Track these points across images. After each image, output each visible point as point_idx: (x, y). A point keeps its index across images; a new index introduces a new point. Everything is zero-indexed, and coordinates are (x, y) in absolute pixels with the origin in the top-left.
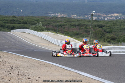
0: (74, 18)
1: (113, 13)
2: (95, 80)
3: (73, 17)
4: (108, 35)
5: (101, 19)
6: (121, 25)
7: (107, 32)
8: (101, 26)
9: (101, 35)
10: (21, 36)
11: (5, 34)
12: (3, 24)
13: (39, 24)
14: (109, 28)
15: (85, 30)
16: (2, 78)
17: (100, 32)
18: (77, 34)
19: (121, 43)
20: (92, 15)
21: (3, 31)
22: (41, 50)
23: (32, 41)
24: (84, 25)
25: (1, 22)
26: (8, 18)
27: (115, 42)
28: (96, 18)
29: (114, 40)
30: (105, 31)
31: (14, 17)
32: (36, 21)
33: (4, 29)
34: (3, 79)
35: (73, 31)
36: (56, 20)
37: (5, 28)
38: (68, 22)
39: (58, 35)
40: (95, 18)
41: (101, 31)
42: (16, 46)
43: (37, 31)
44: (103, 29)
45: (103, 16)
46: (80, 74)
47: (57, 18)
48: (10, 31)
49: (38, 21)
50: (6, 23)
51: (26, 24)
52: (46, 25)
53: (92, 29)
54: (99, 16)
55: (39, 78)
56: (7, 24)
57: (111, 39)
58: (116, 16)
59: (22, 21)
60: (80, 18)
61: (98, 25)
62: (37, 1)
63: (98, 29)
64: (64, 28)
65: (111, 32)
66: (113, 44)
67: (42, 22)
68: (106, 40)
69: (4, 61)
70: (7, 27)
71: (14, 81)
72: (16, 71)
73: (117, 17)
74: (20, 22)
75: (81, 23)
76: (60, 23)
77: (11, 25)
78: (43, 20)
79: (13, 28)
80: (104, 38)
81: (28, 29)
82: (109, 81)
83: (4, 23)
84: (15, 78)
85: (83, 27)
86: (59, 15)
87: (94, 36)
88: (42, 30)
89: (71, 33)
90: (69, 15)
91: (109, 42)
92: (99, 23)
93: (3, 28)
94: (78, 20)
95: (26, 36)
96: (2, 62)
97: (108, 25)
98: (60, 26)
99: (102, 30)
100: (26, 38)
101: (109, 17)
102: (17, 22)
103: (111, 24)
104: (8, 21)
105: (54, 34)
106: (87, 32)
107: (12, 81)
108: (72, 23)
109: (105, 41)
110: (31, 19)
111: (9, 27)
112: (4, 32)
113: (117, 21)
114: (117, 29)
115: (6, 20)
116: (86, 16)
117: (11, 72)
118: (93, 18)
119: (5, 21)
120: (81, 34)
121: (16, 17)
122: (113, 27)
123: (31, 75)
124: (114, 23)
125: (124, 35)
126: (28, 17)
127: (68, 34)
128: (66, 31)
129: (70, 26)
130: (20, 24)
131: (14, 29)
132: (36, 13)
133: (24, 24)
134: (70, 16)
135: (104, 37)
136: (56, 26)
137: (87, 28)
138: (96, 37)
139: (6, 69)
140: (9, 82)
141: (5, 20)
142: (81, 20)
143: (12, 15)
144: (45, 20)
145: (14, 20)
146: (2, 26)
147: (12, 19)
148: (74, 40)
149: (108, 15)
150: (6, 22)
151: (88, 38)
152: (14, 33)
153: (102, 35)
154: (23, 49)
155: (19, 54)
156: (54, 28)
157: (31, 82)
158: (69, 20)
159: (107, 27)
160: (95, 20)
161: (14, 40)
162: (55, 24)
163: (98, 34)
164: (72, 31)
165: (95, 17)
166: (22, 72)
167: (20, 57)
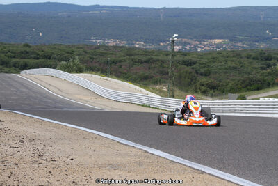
0: (139, 49)
1: (212, 38)
2: (175, 162)
3: (137, 46)
4: (203, 80)
5: (190, 50)
6: (226, 61)
7: (201, 74)
8: (190, 63)
9: (190, 80)
11: (9, 78)
12: (6, 59)
13: (74, 59)
14: (204, 67)
15: (161, 69)
16: (4, 159)
17: (188, 75)
18: (146, 78)
19: (227, 94)
20: (173, 41)
21: (6, 72)
22: (77, 107)
23: (60, 91)
24: (158, 61)
25: (3, 55)
26: (15, 49)
27: (217, 92)
28: (181, 47)
29: (214, 90)
30: (197, 73)
31: (27, 45)
32: (68, 53)
34: (5, 162)
35: (138, 71)
36: (105, 51)
38: (128, 55)
39: (110, 79)
40: (177, 48)
41: (190, 73)
42: (30, 100)
43: (69, 72)
44: (193, 68)
45: (194, 43)
46: (148, 152)
47: (107, 47)
48: (19, 73)
49: (72, 53)
50: (11, 57)
51: (50, 58)
52: (88, 61)
53: (173, 69)
54: (185, 44)
55: (72, 159)
56: (14, 60)
57: (209, 87)
58: (218, 44)
59: (41, 53)
60: (150, 47)
61: (184, 61)
62: (69, 16)
63: (184, 68)
64: (121, 67)
65: (209, 75)
66: (212, 96)
67: (79, 55)
68: (200, 89)
69: (7, 129)
70: (14, 66)
71: (26, 166)
72: (30, 147)
73: (219, 46)
74: (38, 55)
75: (152, 57)
76: (113, 58)
77: (21, 61)
78: (81, 50)
79: (25, 67)
80: (195, 86)
82: (202, 164)
83: (8, 57)
84: (27, 159)
85: (157, 65)
86: (112, 43)
87: (176, 81)
88: (79, 71)
89: (134, 76)
90: (131, 42)
91: (205, 93)
92: (187, 58)
93: (7, 67)
94: (146, 52)
95: (49, 83)
96: (4, 130)
97: (203, 61)
98: (113, 62)
99: (192, 70)
101: (205, 46)
102: (32, 56)
103: (208, 59)
104: (15, 53)
105: (102, 78)
106: (164, 73)
107: (21, 165)
108: (136, 57)
109: (196, 92)
110: (59, 49)
111: (17, 65)
113: (219, 53)
114: (220, 69)
115: (12, 52)
116: (162, 44)
117: (20, 149)
118: (175, 48)
119: (9, 54)
120: (152, 77)
121: (30, 47)
122: (212, 64)
123: (57, 155)
124: (214, 56)
125: (233, 80)
126: (52, 47)
127: (127, 78)
128: (125, 71)
129: (132, 63)
130: (37, 59)
131: (26, 69)
132: (69, 38)
133: (45, 59)
134: (132, 44)
135: (194, 83)
136: (106, 63)
137: (163, 68)
138: (180, 82)
139: (11, 143)
140: (16, 167)
141: (9, 51)
142: (153, 52)
143: (23, 43)
144: (86, 52)
145: (27, 52)
146: (5, 64)
147: (22, 49)
148: (140, 89)
149: (203, 43)
150: (13, 55)
151: (165, 86)
152: (26, 76)
153: (192, 80)
155: (36, 115)
156: (102, 66)
157: (57, 167)
158: (130, 52)
159: (200, 64)
160: (179, 52)
162: (104, 59)
163: (185, 77)
164: (135, 71)
165: (178, 45)
166: (40, 148)
167: (37, 121)
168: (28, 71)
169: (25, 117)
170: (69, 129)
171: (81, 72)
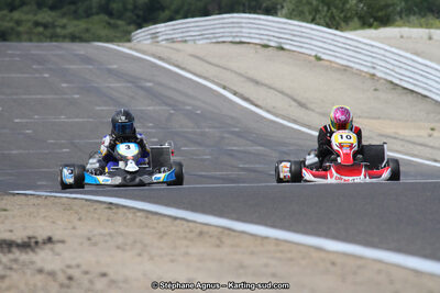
10: (212, 71)
11: (87, 60)
21: (74, 38)
23: (301, 105)
33: (82, 24)
37: (88, 14)
43: (333, 23)
69: (75, 273)
70: (108, 11)
79: (150, 14)
81: (270, 11)
88: (376, 17)
93: (76, 16)
95: (252, 73)
96: (62, 278)
100: (257, 83)
111: (115, 6)
112: (80, 48)
131: (156, 21)
152: (154, 49)
154: (234, 174)
155: (194, 209)
161: (157, 108)
167: (202, 233)
168: (161, 27)
169: (153, 221)
170: (333, 260)
171: (384, 21)
